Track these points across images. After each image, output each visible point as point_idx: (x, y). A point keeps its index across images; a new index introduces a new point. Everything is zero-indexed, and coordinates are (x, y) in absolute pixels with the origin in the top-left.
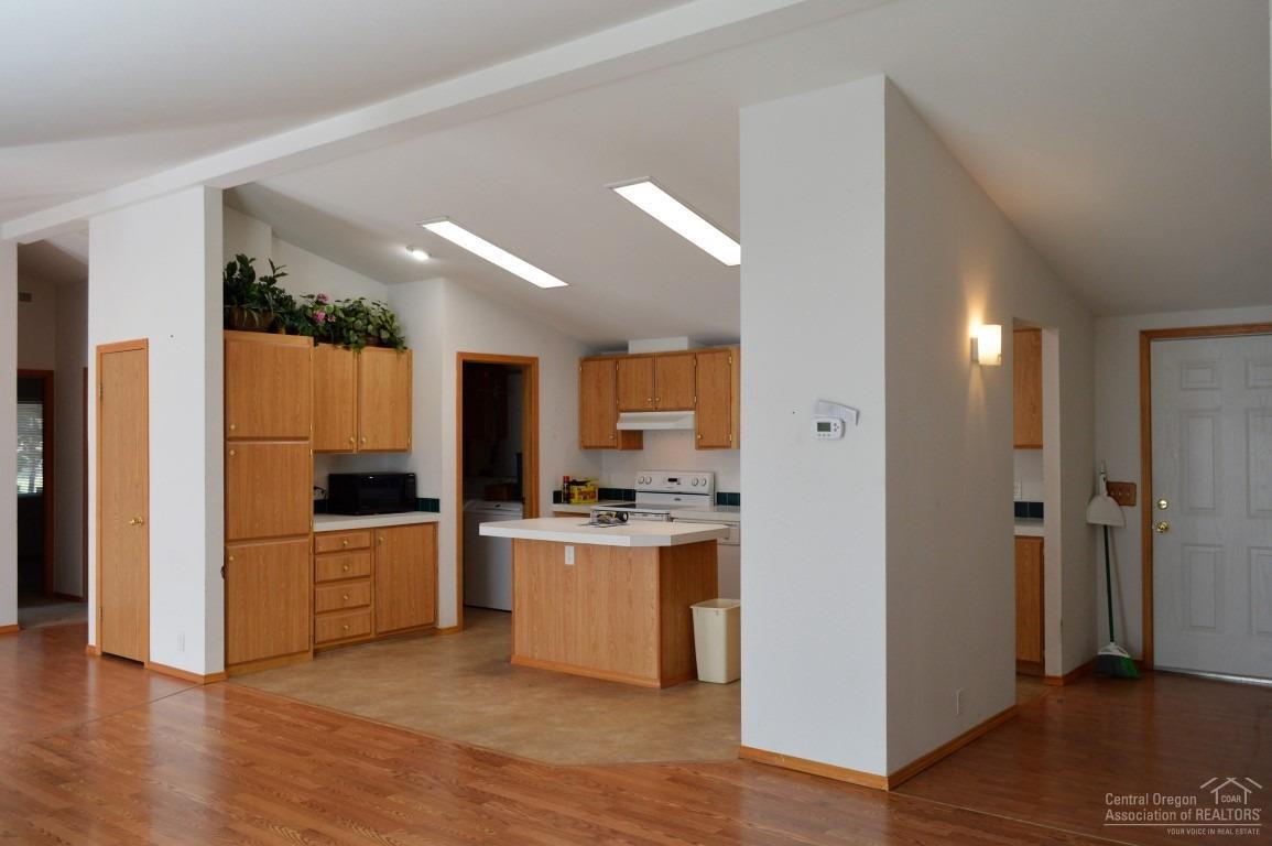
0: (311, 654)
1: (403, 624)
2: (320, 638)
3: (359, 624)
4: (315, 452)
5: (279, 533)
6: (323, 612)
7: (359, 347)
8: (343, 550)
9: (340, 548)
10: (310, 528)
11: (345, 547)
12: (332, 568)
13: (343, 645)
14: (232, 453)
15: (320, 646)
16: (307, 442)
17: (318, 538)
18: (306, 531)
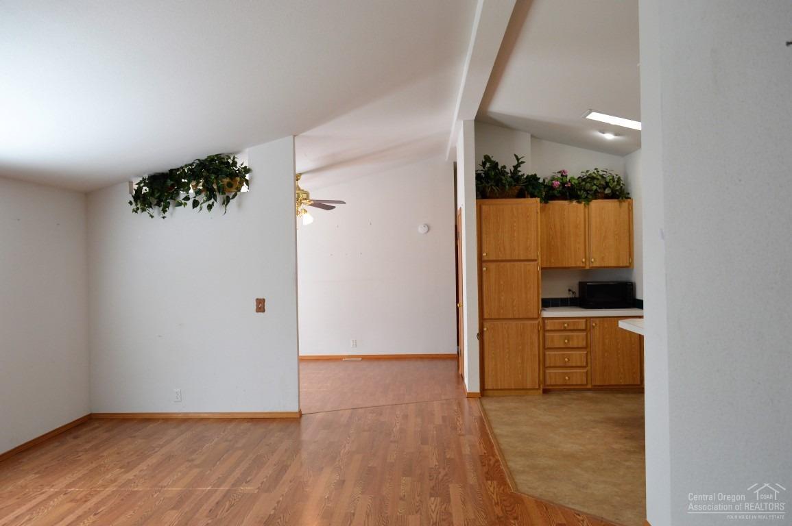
0: (541, 391)
1: (613, 383)
2: (548, 382)
3: (578, 377)
4: (542, 269)
5: (517, 317)
6: (550, 367)
7: (588, 200)
8: (565, 330)
9: (563, 328)
10: (539, 315)
11: (566, 327)
12: (556, 339)
13: (566, 389)
14: (484, 269)
15: (547, 388)
16: (536, 262)
17: (546, 321)
18: (536, 316)
